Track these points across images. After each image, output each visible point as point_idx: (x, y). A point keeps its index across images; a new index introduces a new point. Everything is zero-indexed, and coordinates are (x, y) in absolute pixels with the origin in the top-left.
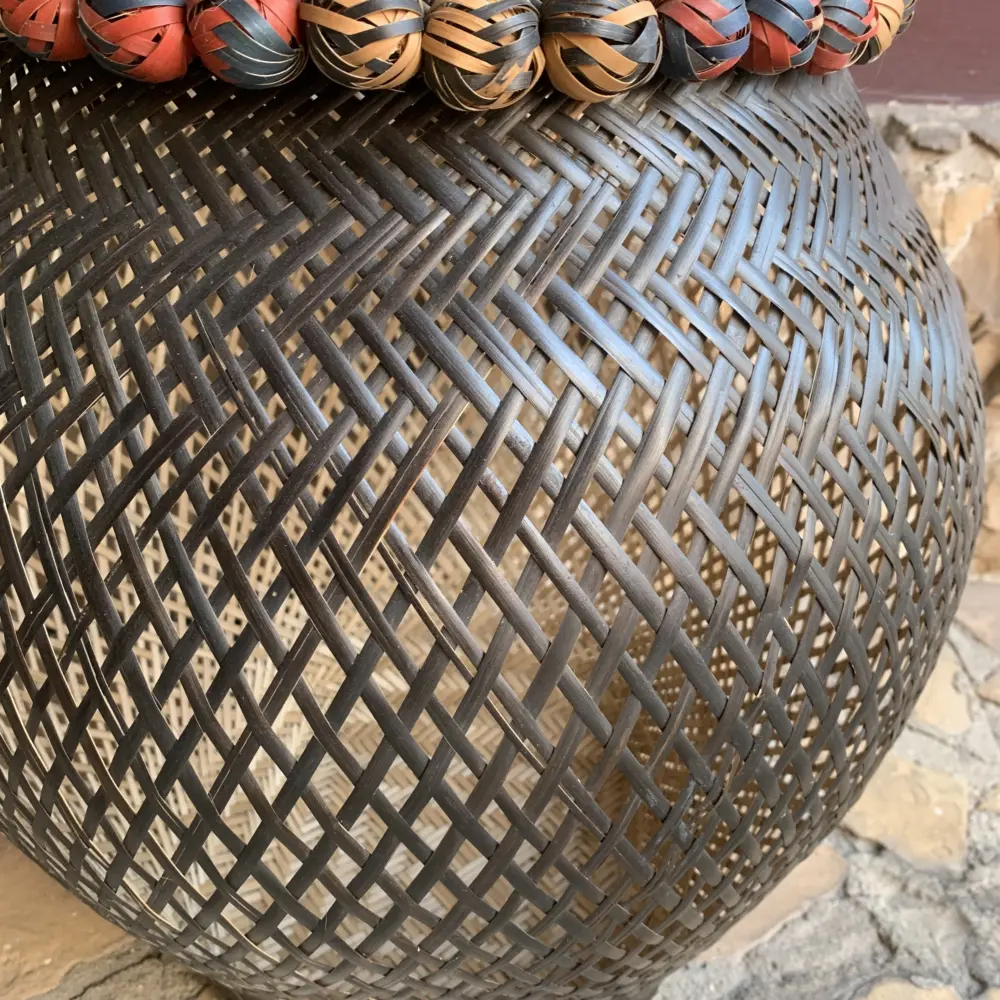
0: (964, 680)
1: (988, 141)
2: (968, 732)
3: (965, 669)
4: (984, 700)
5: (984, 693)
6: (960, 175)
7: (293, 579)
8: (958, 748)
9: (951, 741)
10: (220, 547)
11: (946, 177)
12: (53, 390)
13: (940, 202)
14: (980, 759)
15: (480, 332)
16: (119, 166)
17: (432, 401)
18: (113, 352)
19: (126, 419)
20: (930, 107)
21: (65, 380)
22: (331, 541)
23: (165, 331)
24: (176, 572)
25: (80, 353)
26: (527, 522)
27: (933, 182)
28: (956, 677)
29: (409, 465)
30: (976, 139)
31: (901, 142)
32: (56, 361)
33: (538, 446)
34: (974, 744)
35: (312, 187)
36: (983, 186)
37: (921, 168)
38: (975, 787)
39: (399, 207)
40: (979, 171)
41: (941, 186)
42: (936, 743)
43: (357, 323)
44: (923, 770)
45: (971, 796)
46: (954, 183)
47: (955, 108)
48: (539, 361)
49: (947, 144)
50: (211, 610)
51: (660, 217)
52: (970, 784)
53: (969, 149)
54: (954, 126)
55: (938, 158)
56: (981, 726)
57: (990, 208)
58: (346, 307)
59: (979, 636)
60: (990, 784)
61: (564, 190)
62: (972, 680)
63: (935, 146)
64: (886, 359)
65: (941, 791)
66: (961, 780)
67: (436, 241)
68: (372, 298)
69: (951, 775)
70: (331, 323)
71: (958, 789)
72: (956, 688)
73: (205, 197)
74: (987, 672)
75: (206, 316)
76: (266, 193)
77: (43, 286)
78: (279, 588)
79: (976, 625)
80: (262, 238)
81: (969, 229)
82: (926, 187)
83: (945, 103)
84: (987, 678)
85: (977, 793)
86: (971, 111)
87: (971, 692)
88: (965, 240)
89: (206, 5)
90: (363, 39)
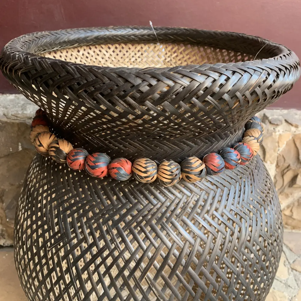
0: (287, 263)
1: (289, 122)
2: (288, 279)
3: (287, 260)
4: (293, 269)
5: (292, 267)
6: (282, 130)
7: (126, 284)
8: (285, 284)
9: (283, 282)
10: (110, 276)
11: (279, 131)
12: (73, 238)
13: (278, 136)
14: (291, 288)
15: (167, 230)
16: (89, 189)
17: (157, 245)
18: (88, 231)
19: (90, 246)
20: (275, 111)
21: (76, 236)
22: (134, 276)
23: (99, 228)
24: (100, 281)
25: (80, 230)
26: (177, 272)
27: (275, 132)
28: (285, 262)
29: (152, 260)
30: (286, 121)
31: (267, 121)
32: (74, 231)
33: (180, 255)
34: (289, 283)
35: (132, 197)
36: (288, 133)
37: (272, 129)
38: (290, 296)
39: (150, 202)
40: (287, 129)
41: (277, 133)
42: (279, 282)
43: (141, 227)
44: (275, 291)
45: (288, 299)
46: (281, 132)
47: (281, 111)
48: (180, 235)
49: (279, 123)
50: (108, 290)
51: (205, 201)
52: (288, 295)
53: (284, 123)
54: (280, 117)
55: (276, 126)
56: (292, 277)
57: (291, 138)
58: (139, 224)
59: (291, 249)
60: (294, 295)
61: (185, 197)
62: (289, 263)
63: (276, 123)
64: (257, 225)
65: (281, 298)
66: (286, 294)
67: (158, 209)
68: (144, 222)
69: (283, 292)
70: (135, 227)
71: (285, 297)
72: (285, 265)
73: (109, 198)
74: (293, 260)
75: (108, 225)
76: (122, 198)
77: (72, 215)
78: (123, 285)
79: (290, 246)
80: (121, 208)
81: (285, 143)
82: (274, 134)
83: (279, 109)
84: (294, 262)
85: (290, 298)
86: (285, 112)
87: (289, 266)
88: (284, 146)
89: (113, 168)
90: (146, 177)
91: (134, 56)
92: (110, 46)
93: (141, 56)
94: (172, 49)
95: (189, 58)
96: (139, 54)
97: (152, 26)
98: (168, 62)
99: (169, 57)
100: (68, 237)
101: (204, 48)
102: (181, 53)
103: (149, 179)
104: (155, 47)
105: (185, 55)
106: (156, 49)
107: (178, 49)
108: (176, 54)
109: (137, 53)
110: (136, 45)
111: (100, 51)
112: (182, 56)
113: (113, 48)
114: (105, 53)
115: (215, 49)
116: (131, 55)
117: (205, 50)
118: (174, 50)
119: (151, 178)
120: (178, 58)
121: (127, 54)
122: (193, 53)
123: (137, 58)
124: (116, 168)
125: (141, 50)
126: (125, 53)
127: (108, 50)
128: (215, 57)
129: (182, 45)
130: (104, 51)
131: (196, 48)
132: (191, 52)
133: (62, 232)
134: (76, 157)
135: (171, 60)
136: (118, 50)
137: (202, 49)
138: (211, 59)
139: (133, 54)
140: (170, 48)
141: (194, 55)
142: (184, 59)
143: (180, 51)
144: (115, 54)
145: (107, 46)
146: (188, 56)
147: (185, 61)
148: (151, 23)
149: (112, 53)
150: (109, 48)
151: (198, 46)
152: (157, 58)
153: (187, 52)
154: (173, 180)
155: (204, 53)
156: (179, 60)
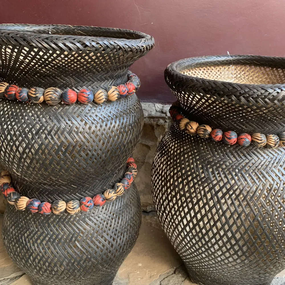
7: (248, 204)
10: (239, 201)
12: (214, 180)
16: (222, 152)
17: (265, 182)
18: (223, 176)
19: (225, 184)
21: (216, 179)
22: (253, 200)
23: (230, 173)
24: (233, 203)
25: (219, 175)
26: (278, 197)
29: (263, 190)
35: (248, 156)
39: (259, 159)
48: (278, 177)
50: (237, 208)
58: (254, 171)
61: (279, 156)
67: (264, 163)
70: (252, 173)
73: (234, 157)
75: (236, 172)
76: (242, 157)
78: (246, 205)
89: (242, 139)
90: (261, 143)
91: (216, 74)
92: (201, 68)
93: (220, 74)
94: (241, 69)
95: (254, 75)
96: (219, 73)
97: (229, 54)
98: (239, 77)
99: (239, 74)
100: (210, 179)
101: (264, 67)
102: (247, 71)
103: (263, 144)
104: (229, 68)
105: (250, 73)
106: (230, 69)
107: (246, 69)
108: (244, 72)
109: (217, 72)
110: (217, 67)
111: (195, 72)
112: (248, 73)
113: (202, 70)
114: (198, 73)
115: (272, 68)
116: (214, 74)
117: (265, 69)
118: (242, 69)
119: (264, 144)
120: (246, 75)
121: (211, 73)
122: (256, 71)
123: (218, 76)
124: (243, 138)
125: (220, 70)
126: (210, 73)
127: (200, 71)
128: (273, 73)
129: (248, 66)
130: (197, 72)
131: (258, 67)
132: (255, 71)
133: (207, 177)
134: (218, 134)
135: (241, 76)
136: (206, 70)
137: (262, 68)
138: (270, 75)
139: (215, 73)
140: (239, 68)
141: (257, 72)
142: (250, 75)
143: (246, 70)
144: (204, 73)
145: (199, 69)
146: (253, 73)
147: (251, 76)
148: (228, 53)
149: (202, 73)
150: (200, 70)
151: (259, 67)
152: (231, 75)
153: (252, 71)
154: (276, 145)
155: (264, 72)
156: (247, 76)
